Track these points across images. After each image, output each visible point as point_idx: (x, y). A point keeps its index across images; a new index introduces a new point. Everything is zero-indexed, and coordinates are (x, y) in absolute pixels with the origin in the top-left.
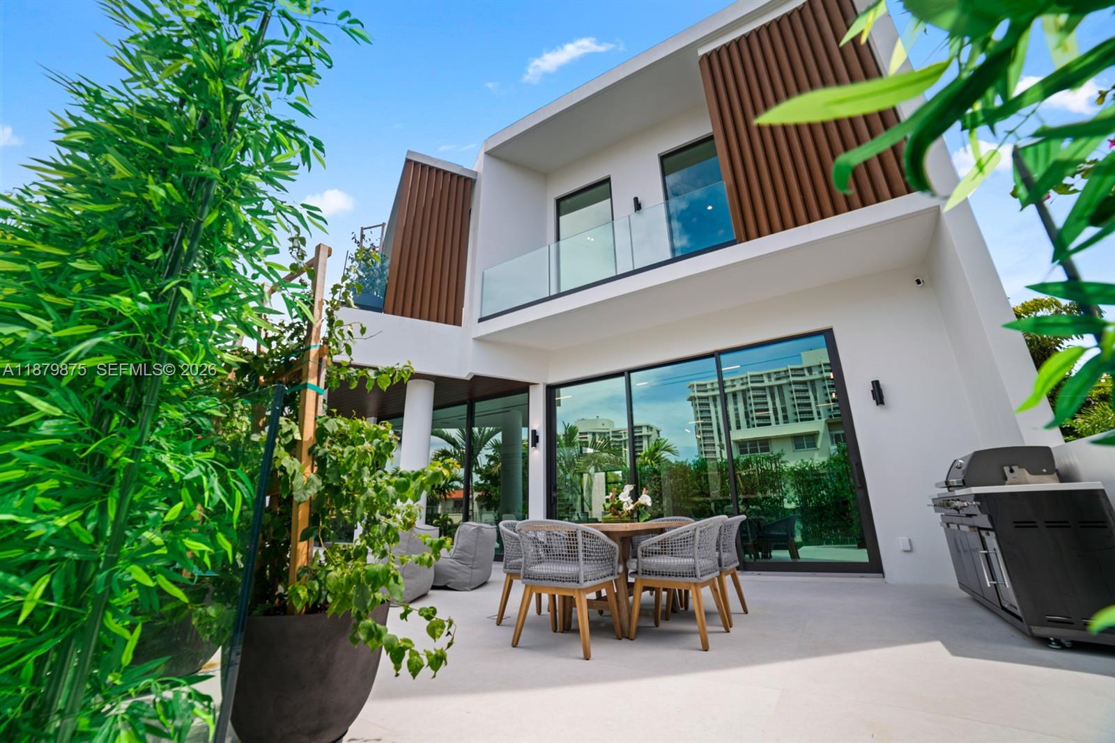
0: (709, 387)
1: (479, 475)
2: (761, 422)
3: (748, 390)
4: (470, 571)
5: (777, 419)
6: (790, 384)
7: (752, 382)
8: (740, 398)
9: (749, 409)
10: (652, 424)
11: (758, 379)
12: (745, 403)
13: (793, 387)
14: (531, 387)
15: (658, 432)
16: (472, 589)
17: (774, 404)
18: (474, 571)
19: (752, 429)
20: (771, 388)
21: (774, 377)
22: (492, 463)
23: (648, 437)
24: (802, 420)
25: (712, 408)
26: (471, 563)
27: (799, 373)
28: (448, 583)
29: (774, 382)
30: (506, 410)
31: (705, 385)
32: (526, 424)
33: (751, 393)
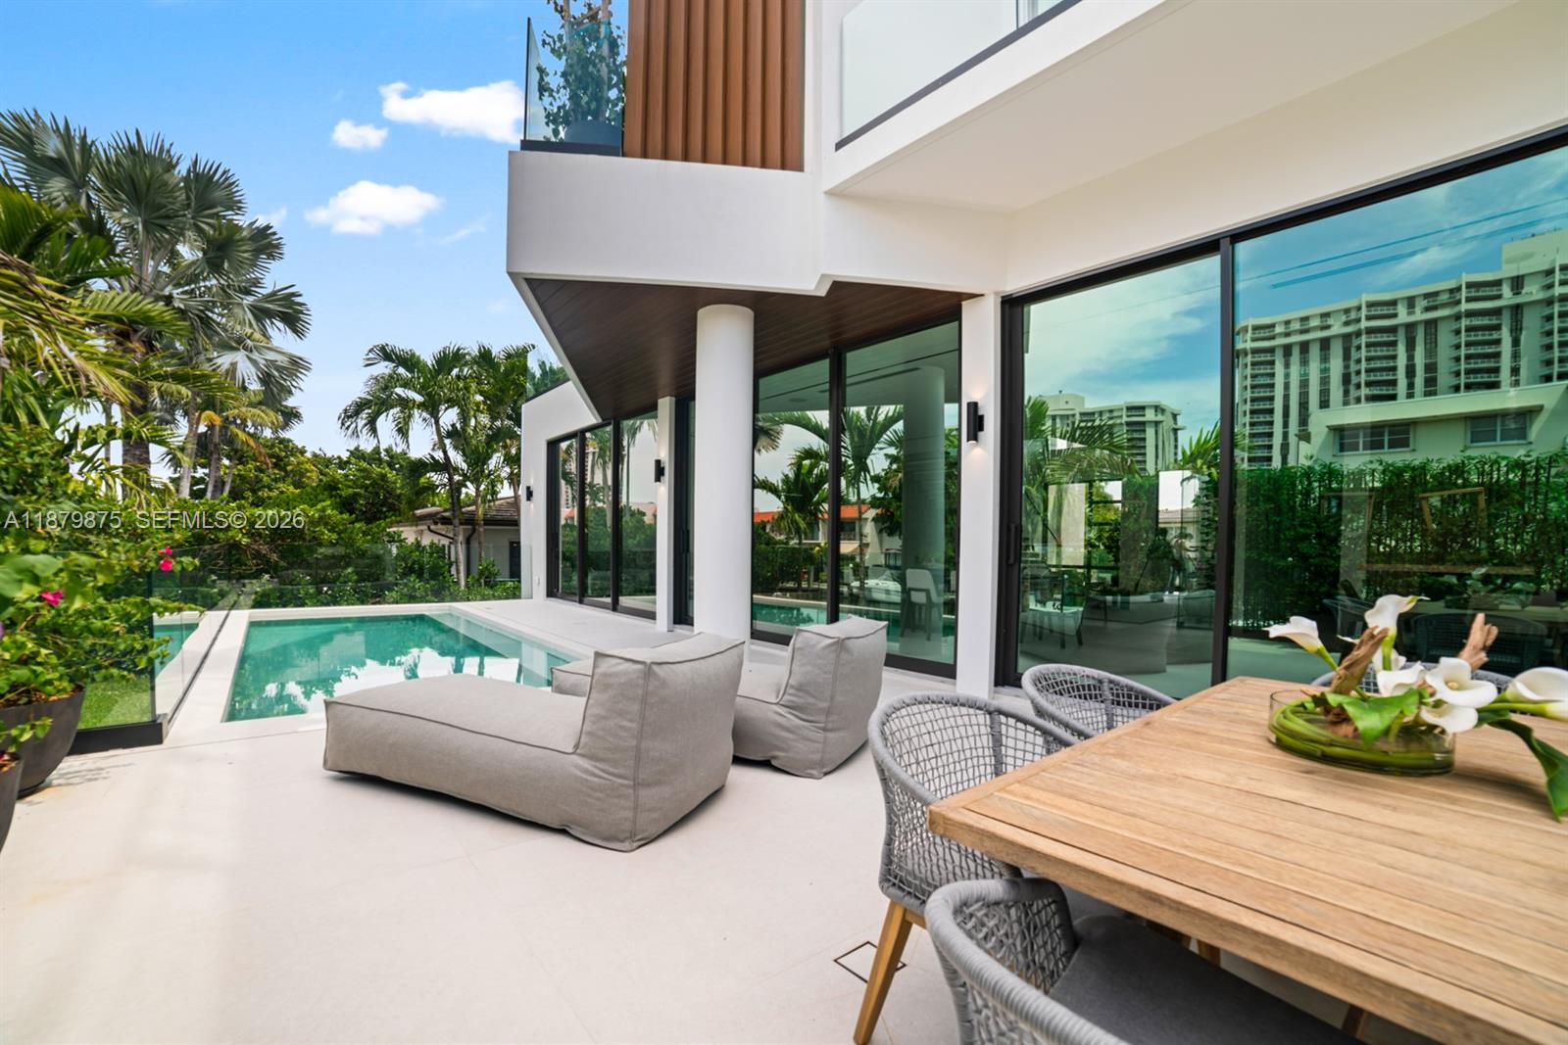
0: (1279, 329)
1: (877, 485)
2: (1376, 391)
3: (1358, 334)
4: (820, 735)
5: (1411, 386)
6: (1458, 317)
7: (1369, 318)
8: (1336, 350)
9: (1353, 367)
10: (1165, 402)
11: (1385, 311)
12: (1347, 357)
13: (1464, 323)
14: (965, 304)
15: (1175, 416)
16: (826, 774)
17: (1411, 357)
18: (831, 735)
19: (1353, 406)
20: (1410, 327)
21: (1421, 304)
22: (894, 466)
23: (1157, 423)
24: (1469, 387)
25: (1279, 368)
26: (822, 718)
27: (1488, 292)
28: (775, 757)
29: (1419, 316)
30: (911, 366)
31: (1273, 326)
32: (954, 395)
33: (1364, 339)
